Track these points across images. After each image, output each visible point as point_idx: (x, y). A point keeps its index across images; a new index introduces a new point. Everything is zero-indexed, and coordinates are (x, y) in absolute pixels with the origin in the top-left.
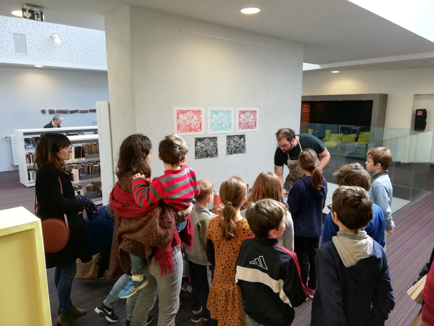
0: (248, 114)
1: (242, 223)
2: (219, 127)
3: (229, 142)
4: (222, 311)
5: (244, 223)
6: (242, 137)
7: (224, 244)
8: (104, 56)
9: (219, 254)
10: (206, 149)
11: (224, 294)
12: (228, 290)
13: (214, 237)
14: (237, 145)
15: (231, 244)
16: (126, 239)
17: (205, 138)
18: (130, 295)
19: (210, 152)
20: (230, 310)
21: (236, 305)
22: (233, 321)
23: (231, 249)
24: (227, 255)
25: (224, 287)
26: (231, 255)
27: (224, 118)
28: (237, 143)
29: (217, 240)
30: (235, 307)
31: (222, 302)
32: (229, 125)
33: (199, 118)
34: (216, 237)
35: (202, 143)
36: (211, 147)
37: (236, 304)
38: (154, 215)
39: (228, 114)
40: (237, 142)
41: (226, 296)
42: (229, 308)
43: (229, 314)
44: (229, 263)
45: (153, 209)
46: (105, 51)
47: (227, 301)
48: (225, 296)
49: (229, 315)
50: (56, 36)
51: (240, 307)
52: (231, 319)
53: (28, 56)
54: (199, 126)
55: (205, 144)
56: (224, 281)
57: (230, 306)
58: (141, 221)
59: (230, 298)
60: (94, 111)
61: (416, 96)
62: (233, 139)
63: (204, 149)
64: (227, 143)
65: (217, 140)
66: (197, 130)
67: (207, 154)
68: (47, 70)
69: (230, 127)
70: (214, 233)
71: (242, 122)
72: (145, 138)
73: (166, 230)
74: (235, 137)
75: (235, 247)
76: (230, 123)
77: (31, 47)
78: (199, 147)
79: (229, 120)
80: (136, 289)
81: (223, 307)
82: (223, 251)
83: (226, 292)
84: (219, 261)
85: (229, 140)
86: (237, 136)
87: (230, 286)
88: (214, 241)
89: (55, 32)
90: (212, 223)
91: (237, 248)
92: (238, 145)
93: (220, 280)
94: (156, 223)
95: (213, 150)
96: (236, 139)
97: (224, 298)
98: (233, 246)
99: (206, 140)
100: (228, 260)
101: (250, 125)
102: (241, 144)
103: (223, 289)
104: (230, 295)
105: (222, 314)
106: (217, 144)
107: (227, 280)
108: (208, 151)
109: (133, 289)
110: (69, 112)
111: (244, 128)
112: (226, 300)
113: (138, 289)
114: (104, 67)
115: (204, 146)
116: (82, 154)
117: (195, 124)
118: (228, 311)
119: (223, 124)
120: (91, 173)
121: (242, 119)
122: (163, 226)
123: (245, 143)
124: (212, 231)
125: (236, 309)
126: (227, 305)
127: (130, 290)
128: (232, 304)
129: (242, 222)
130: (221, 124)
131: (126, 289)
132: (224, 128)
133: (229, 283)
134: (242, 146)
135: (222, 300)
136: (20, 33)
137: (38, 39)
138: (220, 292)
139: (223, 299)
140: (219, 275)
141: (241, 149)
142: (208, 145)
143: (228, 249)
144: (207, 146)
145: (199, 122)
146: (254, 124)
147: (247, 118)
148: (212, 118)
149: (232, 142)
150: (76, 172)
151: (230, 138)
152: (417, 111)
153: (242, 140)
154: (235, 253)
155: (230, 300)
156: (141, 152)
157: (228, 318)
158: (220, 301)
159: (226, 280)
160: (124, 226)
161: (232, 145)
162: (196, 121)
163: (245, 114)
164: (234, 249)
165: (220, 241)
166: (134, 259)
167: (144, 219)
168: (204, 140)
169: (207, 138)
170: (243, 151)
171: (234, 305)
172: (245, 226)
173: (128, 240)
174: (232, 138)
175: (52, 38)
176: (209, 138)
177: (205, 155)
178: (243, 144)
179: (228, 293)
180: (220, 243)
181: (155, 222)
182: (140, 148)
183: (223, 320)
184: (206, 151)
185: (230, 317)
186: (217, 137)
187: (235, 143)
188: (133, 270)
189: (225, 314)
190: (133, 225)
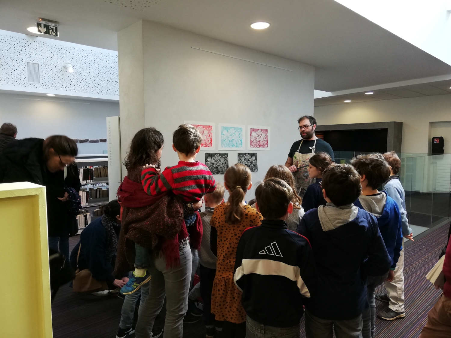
0: (259, 132)
1: (245, 209)
2: (230, 144)
3: (240, 159)
4: (221, 302)
5: (247, 208)
6: (253, 155)
7: (227, 229)
8: (116, 86)
9: (222, 241)
10: (217, 165)
11: (223, 283)
12: (227, 279)
13: (217, 223)
14: (248, 163)
15: (234, 230)
16: (133, 229)
17: (216, 154)
18: (133, 292)
19: (221, 169)
20: (228, 302)
21: (236, 295)
22: (231, 313)
23: (233, 235)
24: (229, 241)
25: (224, 276)
26: (233, 242)
27: (235, 135)
28: (249, 162)
29: (219, 226)
30: (234, 298)
31: (221, 292)
32: (240, 142)
33: (209, 134)
34: (219, 223)
35: (212, 159)
36: (221, 164)
37: (235, 293)
38: (162, 203)
39: (239, 131)
40: (249, 160)
41: (226, 286)
42: (228, 299)
43: (227, 305)
44: (231, 249)
45: (161, 197)
46: (118, 81)
47: (226, 291)
48: (224, 285)
49: (228, 307)
50: (70, 65)
51: (239, 297)
52: (230, 311)
53: (40, 84)
54: (210, 141)
55: (215, 160)
56: (224, 270)
57: (229, 297)
58: (148, 210)
59: (229, 288)
60: (105, 141)
61: (432, 124)
62: (245, 157)
63: (214, 165)
64: (238, 160)
65: (228, 156)
66: (208, 145)
67: (218, 170)
68: (60, 99)
69: (241, 144)
70: (217, 218)
71: (254, 140)
72: (158, 133)
73: (173, 219)
74: (246, 154)
75: (237, 233)
76: (241, 141)
77: (44, 76)
78: (209, 163)
79: (240, 137)
80: (139, 285)
81: (221, 297)
82: (225, 237)
83: (225, 281)
84: (221, 248)
85: (240, 158)
86: (249, 153)
87: (230, 275)
88: (217, 228)
89: (69, 62)
90: (216, 210)
91: (238, 234)
92: (250, 164)
93: (221, 268)
94: (164, 212)
95: (223, 166)
96: (248, 157)
97: (223, 287)
98: (235, 232)
99: (217, 156)
100: (229, 247)
101: (261, 143)
102: (252, 162)
103: (223, 278)
104: (229, 284)
105: (220, 305)
106: (228, 161)
107: (228, 268)
108: (219, 167)
109: (136, 285)
110: (79, 142)
111: (256, 146)
112: (225, 289)
113: (141, 284)
114: (115, 97)
115: (215, 162)
116: (91, 176)
117: (206, 139)
118: (227, 302)
119: (234, 141)
120: (99, 197)
121: (253, 137)
122: (170, 215)
123: (257, 162)
124: (215, 217)
125: (235, 300)
126: (226, 295)
127: (133, 286)
128: (231, 294)
129: (245, 207)
130: (232, 141)
131: (129, 285)
132: (235, 145)
133: (230, 272)
134: (253, 165)
135: (220, 290)
136: (34, 62)
137: (52, 68)
138: (219, 281)
139: (222, 289)
140: (219, 264)
141: (252, 168)
142: (219, 161)
143: (231, 235)
144: (217, 162)
145: (209, 138)
146: (266, 142)
147: (258, 136)
148: (222, 134)
149: (243, 159)
150: (83, 194)
151: (242, 156)
152: (434, 138)
153: (254, 158)
154: (237, 239)
155: (229, 289)
156: (153, 144)
157: (227, 310)
158: (219, 290)
159: (226, 267)
160: (131, 215)
161: (244, 163)
162: (206, 136)
163: (256, 132)
164: (236, 235)
165: (223, 227)
166: (139, 250)
167: (152, 207)
168: (214, 156)
169: (218, 154)
170: (254, 169)
171: (233, 296)
172: (248, 212)
173: (134, 229)
174: (243, 156)
175: (65, 68)
176: (220, 154)
177: (216, 171)
178: (255, 162)
179: (227, 281)
180: (223, 228)
181: (162, 209)
182: (152, 140)
183: (221, 312)
184: (217, 167)
185: (228, 309)
186: (228, 154)
187: (246, 161)
188: (137, 263)
189: (224, 305)
190: (140, 214)
